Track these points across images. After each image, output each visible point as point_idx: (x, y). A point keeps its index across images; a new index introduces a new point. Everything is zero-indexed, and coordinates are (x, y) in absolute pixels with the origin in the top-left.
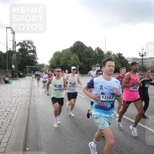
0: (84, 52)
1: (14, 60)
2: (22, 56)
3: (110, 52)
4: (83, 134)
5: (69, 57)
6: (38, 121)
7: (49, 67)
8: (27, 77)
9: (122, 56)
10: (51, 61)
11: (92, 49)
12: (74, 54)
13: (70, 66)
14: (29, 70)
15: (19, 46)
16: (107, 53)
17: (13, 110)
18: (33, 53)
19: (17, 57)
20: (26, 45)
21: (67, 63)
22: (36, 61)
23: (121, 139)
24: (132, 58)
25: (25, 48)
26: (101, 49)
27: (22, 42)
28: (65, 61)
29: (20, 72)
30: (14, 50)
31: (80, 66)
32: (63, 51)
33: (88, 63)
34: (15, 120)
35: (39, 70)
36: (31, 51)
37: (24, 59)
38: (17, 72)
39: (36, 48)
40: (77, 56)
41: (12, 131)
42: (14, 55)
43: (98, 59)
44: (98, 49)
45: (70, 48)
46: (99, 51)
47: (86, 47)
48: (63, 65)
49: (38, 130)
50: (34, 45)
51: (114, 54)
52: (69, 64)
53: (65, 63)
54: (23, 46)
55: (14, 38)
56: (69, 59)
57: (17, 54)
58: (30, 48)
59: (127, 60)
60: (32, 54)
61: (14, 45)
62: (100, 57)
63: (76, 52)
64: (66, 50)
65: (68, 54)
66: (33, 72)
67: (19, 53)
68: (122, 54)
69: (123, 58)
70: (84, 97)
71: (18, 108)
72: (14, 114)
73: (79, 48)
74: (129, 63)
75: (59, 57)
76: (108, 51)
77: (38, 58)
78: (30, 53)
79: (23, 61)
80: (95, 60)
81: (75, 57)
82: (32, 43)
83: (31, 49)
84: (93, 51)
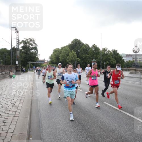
0: (81, 49)
1: (18, 57)
2: (25, 53)
3: (105, 49)
4: (81, 126)
5: (67, 53)
6: (40, 113)
7: (49, 63)
8: (29, 72)
9: (117, 53)
10: (51, 57)
11: (89, 46)
12: (72, 51)
13: (68, 62)
14: (31, 65)
15: (22, 43)
16: (102, 50)
17: (17, 103)
18: (35, 50)
19: (20, 54)
20: (29, 43)
21: (66, 59)
22: (37, 58)
23: (116, 131)
24: (126, 54)
25: (28, 45)
26: (97, 46)
27: (25, 40)
28: (64, 57)
29: (23, 67)
30: (18, 47)
31: (78, 61)
32: (62, 48)
33: (85, 59)
34: (19, 112)
35: (40, 65)
36: (32, 48)
37: (27, 56)
38: (20, 67)
39: (37, 45)
40: (75, 52)
41: (17, 122)
42: (18, 52)
43: (95, 55)
44: (94, 46)
45: (68, 46)
46: (96, 48)
47: (83, 44)
48: (62, 61)
49: (40, 121)
50: (35, 42)
51: (109, 50)
52: (68, 60)
53: (64, 59)
54: (26, 43)
55: (18, 36)
56: (68, 55)
57: (21, 51)
58: (32, 45)
59: (121, 56)
60: (33, 51)
61: (18, 42)
62: (97, 53)
63: (73, 49)
64: (64, 47)
65: (66, 51)
66: (34, 67)
67: (22, 50)
68: (116, 51)
69: (118, 54)
70: (82, 91)
71: (22, 101)
72: (18, 106)
73: (76, 45)
74: (123, 59)
75: (58, 53)
76: (104, 48)
77: (39, 55)
78: (32, 50)
79: (25, 57)
80: (92, 56)
81: (73, 54)
82: (34, 41)
83: (33, 47)
84: (90, 48)
